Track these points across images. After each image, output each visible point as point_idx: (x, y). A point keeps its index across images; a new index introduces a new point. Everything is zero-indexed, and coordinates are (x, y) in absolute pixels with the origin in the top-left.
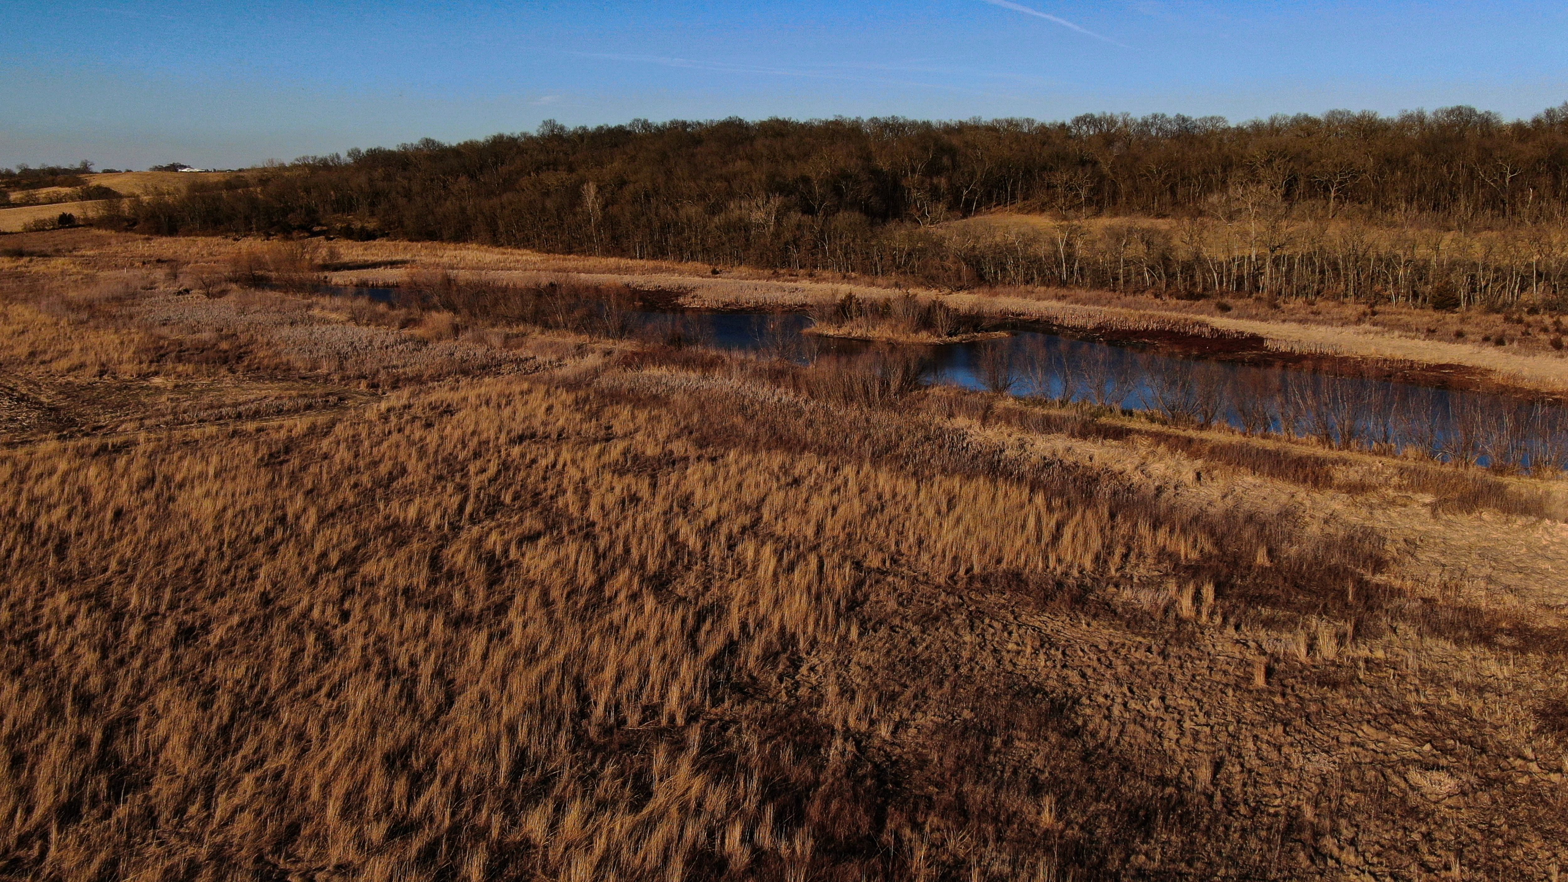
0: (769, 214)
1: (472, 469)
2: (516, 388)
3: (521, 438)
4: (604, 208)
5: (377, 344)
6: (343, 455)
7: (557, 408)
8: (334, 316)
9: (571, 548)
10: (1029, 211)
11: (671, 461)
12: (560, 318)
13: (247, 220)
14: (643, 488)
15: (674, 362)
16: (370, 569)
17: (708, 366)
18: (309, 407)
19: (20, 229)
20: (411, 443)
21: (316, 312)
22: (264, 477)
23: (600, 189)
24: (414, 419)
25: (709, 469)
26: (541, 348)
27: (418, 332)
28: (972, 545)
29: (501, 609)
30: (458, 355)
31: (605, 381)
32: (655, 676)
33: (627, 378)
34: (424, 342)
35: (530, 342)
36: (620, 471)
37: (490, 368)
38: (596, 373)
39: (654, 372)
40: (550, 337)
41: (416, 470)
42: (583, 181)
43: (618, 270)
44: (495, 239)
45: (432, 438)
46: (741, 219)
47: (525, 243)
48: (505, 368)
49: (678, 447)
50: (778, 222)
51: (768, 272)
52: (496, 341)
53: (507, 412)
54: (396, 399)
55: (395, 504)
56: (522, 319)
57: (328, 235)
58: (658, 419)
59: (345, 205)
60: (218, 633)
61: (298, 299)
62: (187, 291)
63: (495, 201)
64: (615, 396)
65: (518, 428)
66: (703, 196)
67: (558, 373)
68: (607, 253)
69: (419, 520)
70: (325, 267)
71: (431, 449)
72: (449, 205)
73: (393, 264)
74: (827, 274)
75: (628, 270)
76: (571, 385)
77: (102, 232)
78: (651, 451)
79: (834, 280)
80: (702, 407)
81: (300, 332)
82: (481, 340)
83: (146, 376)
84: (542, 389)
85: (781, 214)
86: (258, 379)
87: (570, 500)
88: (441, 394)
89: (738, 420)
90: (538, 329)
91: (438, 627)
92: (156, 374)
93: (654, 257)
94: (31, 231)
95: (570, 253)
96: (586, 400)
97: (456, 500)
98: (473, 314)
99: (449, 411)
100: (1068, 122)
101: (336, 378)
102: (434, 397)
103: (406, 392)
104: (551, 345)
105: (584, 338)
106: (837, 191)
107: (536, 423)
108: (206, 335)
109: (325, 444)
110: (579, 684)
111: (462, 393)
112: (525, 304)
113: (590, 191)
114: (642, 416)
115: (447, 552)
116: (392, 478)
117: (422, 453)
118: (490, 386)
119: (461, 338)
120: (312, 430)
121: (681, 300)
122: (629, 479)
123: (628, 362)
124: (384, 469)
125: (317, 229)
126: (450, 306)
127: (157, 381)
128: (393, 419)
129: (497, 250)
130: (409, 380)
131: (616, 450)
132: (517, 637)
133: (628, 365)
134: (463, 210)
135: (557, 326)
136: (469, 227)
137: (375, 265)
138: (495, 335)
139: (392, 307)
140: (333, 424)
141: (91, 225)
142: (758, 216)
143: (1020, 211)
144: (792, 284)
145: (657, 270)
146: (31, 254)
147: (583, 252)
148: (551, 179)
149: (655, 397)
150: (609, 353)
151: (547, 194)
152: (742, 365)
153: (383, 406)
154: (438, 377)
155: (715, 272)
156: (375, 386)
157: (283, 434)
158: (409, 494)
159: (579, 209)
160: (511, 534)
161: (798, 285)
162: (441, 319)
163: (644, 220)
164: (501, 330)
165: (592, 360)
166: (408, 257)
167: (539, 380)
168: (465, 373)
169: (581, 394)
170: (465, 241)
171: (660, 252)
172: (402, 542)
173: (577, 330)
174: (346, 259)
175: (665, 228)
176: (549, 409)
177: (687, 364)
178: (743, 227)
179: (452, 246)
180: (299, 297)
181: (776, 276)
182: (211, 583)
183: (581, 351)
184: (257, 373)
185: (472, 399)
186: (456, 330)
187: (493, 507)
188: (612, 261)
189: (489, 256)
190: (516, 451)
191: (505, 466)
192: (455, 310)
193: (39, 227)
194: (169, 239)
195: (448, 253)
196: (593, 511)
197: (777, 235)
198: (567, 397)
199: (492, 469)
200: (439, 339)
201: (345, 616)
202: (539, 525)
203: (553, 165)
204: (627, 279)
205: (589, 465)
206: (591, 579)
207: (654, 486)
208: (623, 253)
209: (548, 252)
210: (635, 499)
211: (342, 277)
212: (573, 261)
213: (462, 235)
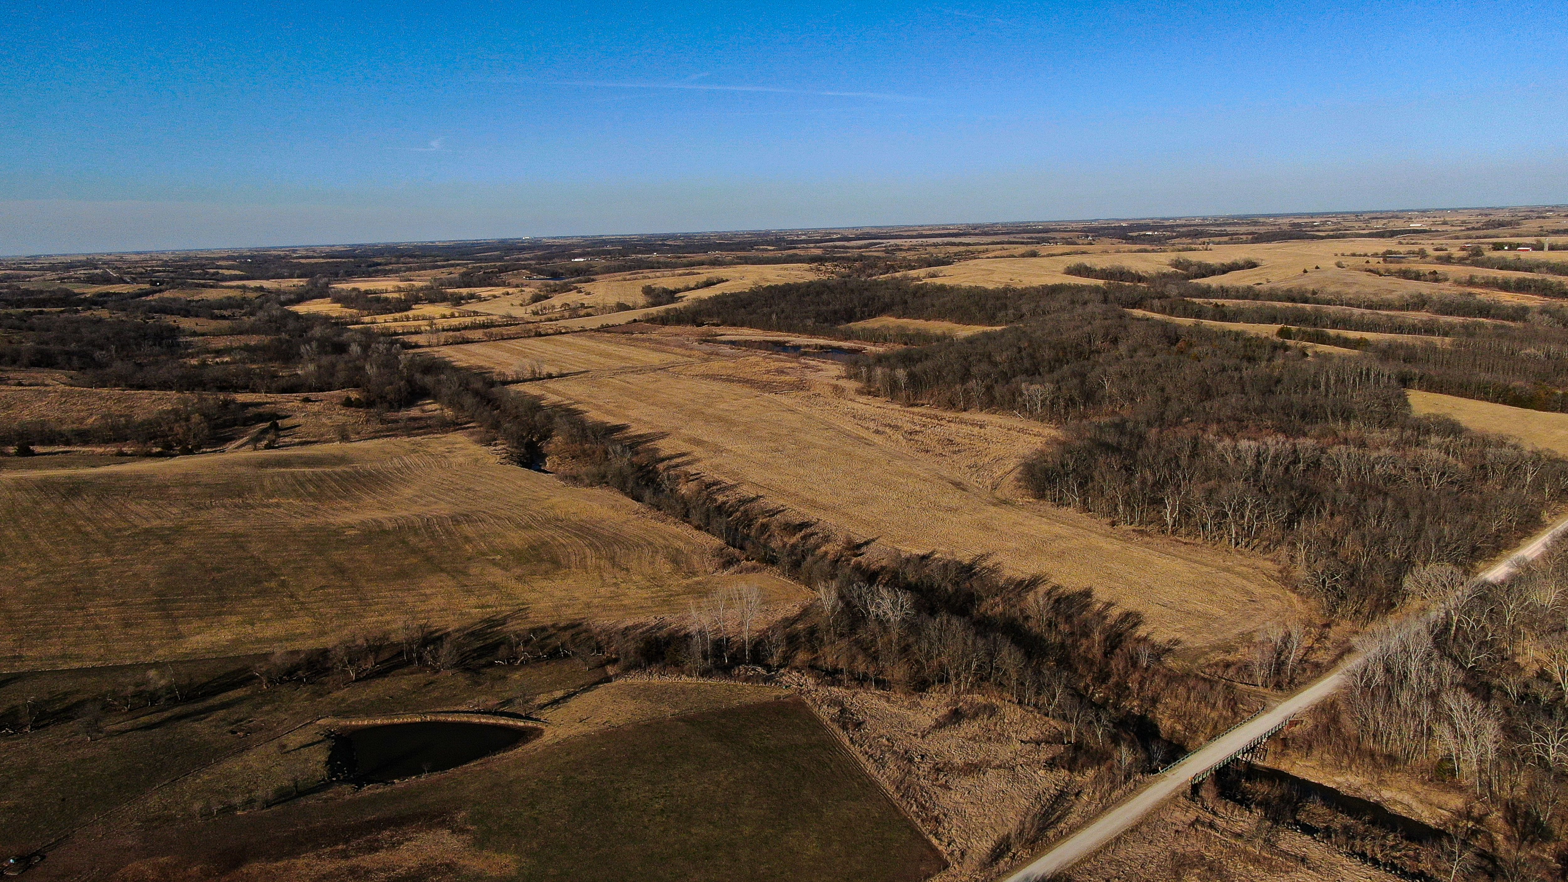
43: (779, 336)
44: (751, 326)
59: (710, 315)
70: (714, 335)
73: (730, 334)
75: (781, 336)
79: (815, 338)
93: (786, 333)
95: (769, 331)
113: (774, 316)
125: (705, 323)
139: (738, 348)
145: (788, 336)
147: (771, 331)
148: (766, 310)
171: (789, 331)
174: (717, 332)
179: (740, 328)
189: (750, 331)
208: (779, 331)
209: (764, 330)
211: (723, 338)
212: (770, 333)
213: (742, 325)
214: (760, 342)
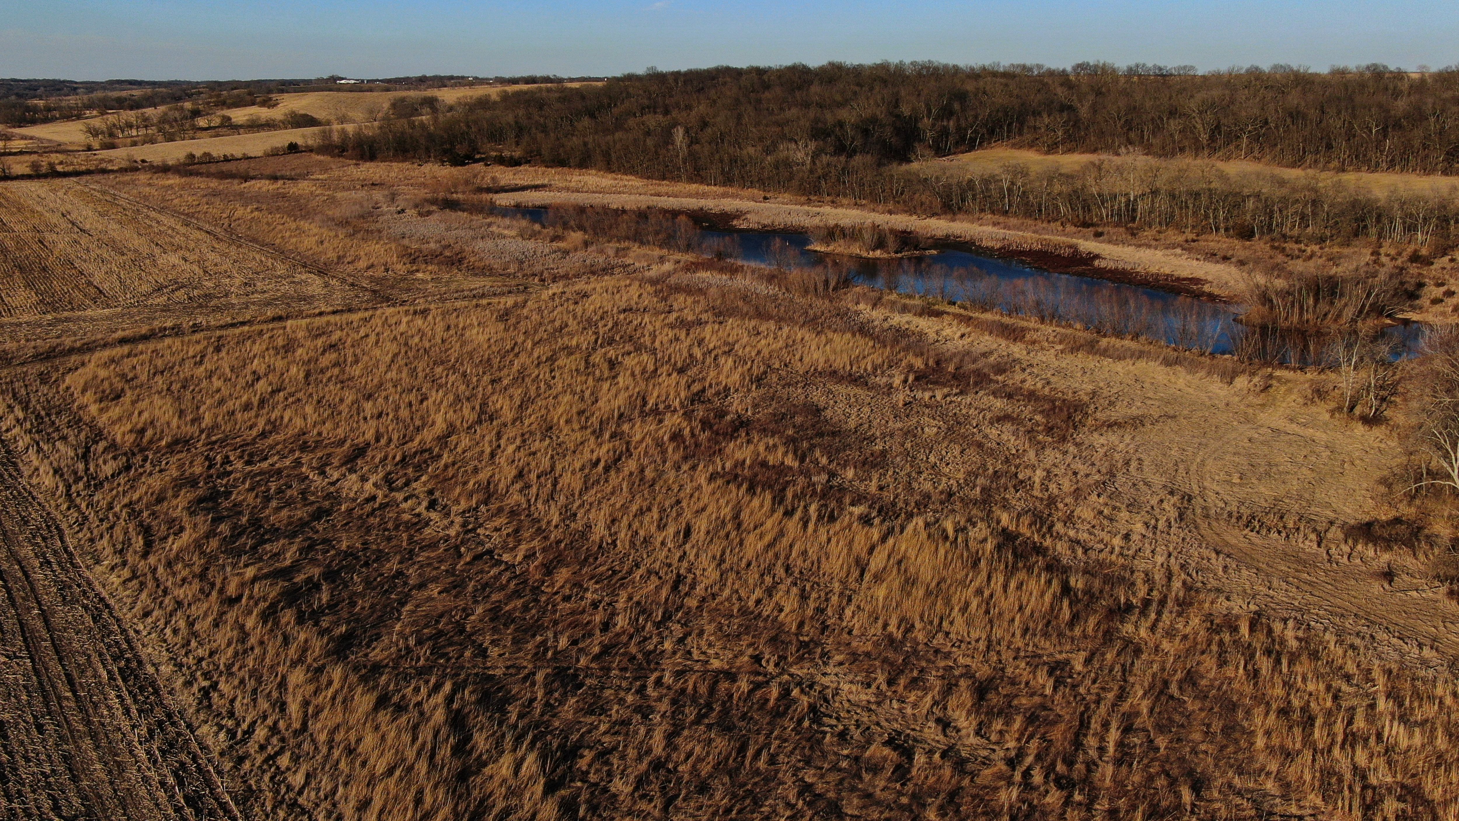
0: (807, 155)
1: (600, 325)
2: (623, 283)
3: (625, 311)
4: (689, 146)
5: (539, 254)
6: (535, 317)
7: (645, 295)
8: (506, 232)
9: (645, 357)
10: (1019, 146)
11: (700, 323)
12: (651, 239)
13: (428, 150)
14: (683, 335)
15: (715, 269)
16: (560, 362)
17: (734, 271)
18: (510, 292)
19: (260, 154)
20: (568, 312)
21: (494, 228)
22: (501, 326)
23: (687, 131)
24: (568, 300)
25: (716, 327)
26: (638, 258)
27: (562, 245)
28: (822, 361)
29: (615, 377)
30: (588, 262)
31: (673, 280)
32: (671, 397)
33: (685, 278)
34: (566, 252)
35: (632, 254)
36: (672, 326)
37: (607, 270)
38: (669, 275)
39: (704, 275)
40: (645, 250)
41: (573, 325)
42: (675, 124)
43: (697, 195)
44: (609, 166)
45: (579, 309)
46: (787, 158)
47: (631, 170)
48: (617, 271)
49: (704, 317)
50: (813, 162)
51: (803, 199)
52: (611, 253)
53: (617, 296)
54: (556, 288)
55: (566, 339)
56: (627, 238)
57: (486, 161)
58: (698, 302)
59: (496, 135)
60: (505, 382)
61: (478, 219)
62: (403, 211)
63: (609, 138)
64: (678, 289)
65: (623, 305)
66: (761, 139)
67: (647, 274)
68: (691, 180)
69: (578, 346)
70: (489, 190)
71: (579, 314)
72: (576, 141)
73: (536, 187)
74: (845, 201)
75: (704, 195)
76: (653, 282)
77: (320, 158)
78: (690, 318)
79: (848, 206)
80: (724, 296)
81: (489, 244)
82: (601, 252)
83: (412, 273)
84: (637, 283)
85: (816, 156)
86: (476, 275)
87: (647, 340)
88: (580, 285)
89: (740, 303)
90: (637, 245)
91: (590, 382)
92: (418, 271)
93: (724, 184)
94: (269, 155)
95: (664, 179)
96: (661, 291)
97: (594, 337)
98: (596, 233)
99: (586, 295)
100: (1069, 69)
101: (520, 275)
102: (577, 288)
103: (561, 284)
104: (644, 256)
105: (664, 252)
106: (866, 132)
107: (633, 303)
108: (432, 245)
109: (525, 312)
110: (644, 398)
111: (592, 286)
112: (629, 228)
113: (679, 134)
114: (690, 300)
115: (592, 358)
116: (561, 329)
117: (575, 317)
118: (608, 281)
119: (589, 249)
120: (516, 305)
121: (735, 222)
122: (677, 331)
123: (689, 268)
124: (557, 324)
125: (477, 156)
126: (581, 228)
127: (420, 275)
128: (557, 300)
129: (610, 176)
130: (562, 277)
131: (673, 316)
132: (621, 384)
133: (688, 270)
134: (585, 144)
135: (649, 243)
136: (589, 157)
137: (523, 188)
138: (611, 248)
139: (544, 227)
140: (526, 302)
141: (311, 151)
142: (800, 155)
143: (1014, 146)
144: (818, 209)
145: (724, 195)
146: (283, 178)
147: (673, 179)
148: (652, 120)
149: (700, 290)
150: (678, 262)
151: (648, 133)
152: (753, 272)
153: (551, 292)
154: (577, 276)
155: (765, 198)
156: (543, 280)
157: (502, 306)
158: (571, 335)
159: (670, 147)
160: (620, 352)
161: (821, 210)
162: (576, 237)
163: (717, 157)
164: (614, 245)
165: (668, 267)
166: (546, 182)
167: (636, 279)
168: (593, 273)
169: (659, 287)
170: (587, 167)
171: (728, 180)
172: (572, 354)
173: (661, 247)
174: (502, 183)
175: (733, 161)
176: (640, 296)
177: (722, 270)
178: (787, 163)
179: (577, 172)
180: (481, 216)
181: (809, 202)
182: (496, 366)
183: (662, 260)
184: (477, 271)
185: (598, 289)
186: (586, 244)
187: (611, 342)
188: (694, 186)
189: (606, 181)
190: (622, 316)
191: (616, 324)
192: (585, 231)
193: (274, 153)
194: (372, 164)
195: (576, 178)
196: (657, 344)
197: (811, 171)
198: (649, 288)
199: (610, 325)
200: (576, 250)
201: (554, 378)
202: (632, 349)
203: (653, 108)
204: (703, 203)
205: (658, 325)
206: (652, 368)
207: (688, 334)
208: (703, 180)
209: (648, 178)
210: (677, 339)
211: (503, 200)
212: (665, 187)
213: (584, 163)
214: (643, 215)
